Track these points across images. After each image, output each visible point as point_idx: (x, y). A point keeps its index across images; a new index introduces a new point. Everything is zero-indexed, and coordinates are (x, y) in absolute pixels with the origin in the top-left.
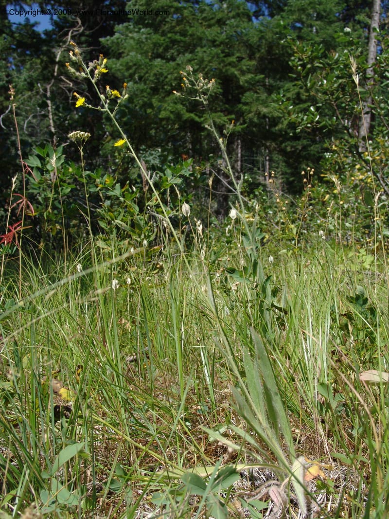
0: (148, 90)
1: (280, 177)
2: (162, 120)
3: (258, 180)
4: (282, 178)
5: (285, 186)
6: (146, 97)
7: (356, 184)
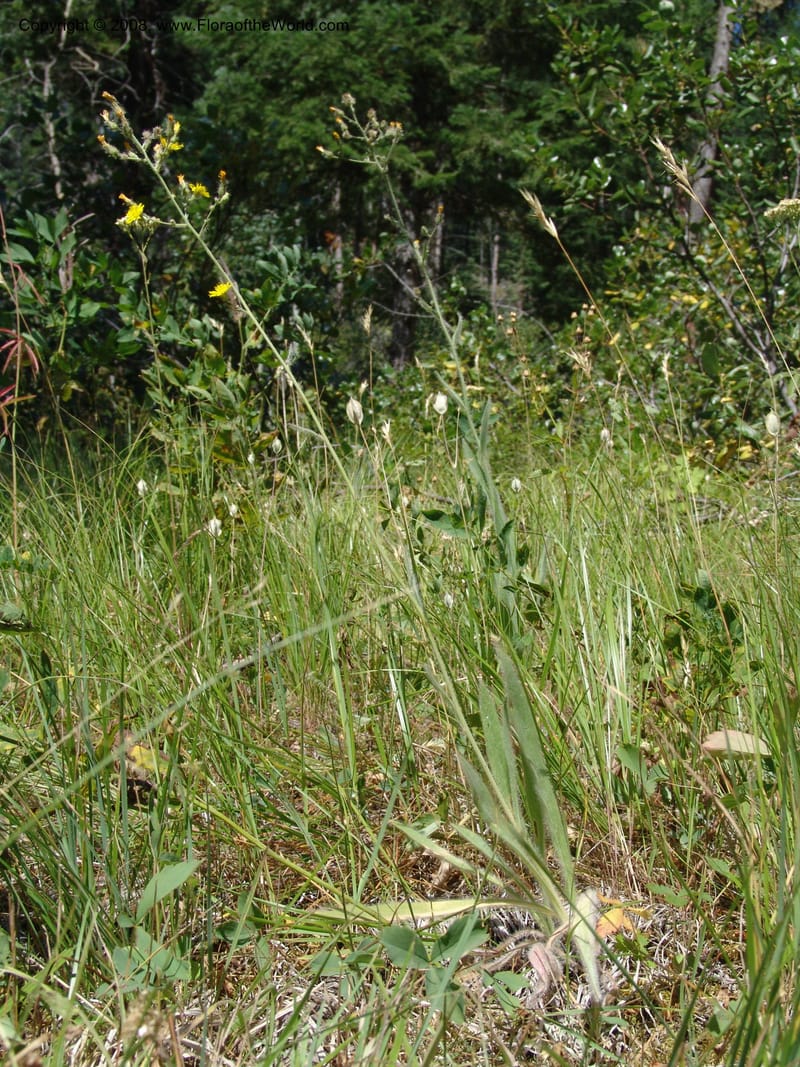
0: (259, 87)
1: (521, 279)
2: (284, 152)
3: (476, 282)
4: (525, 282)
5: (530, 297)
6: (252, 102)
7: (676, 314)
